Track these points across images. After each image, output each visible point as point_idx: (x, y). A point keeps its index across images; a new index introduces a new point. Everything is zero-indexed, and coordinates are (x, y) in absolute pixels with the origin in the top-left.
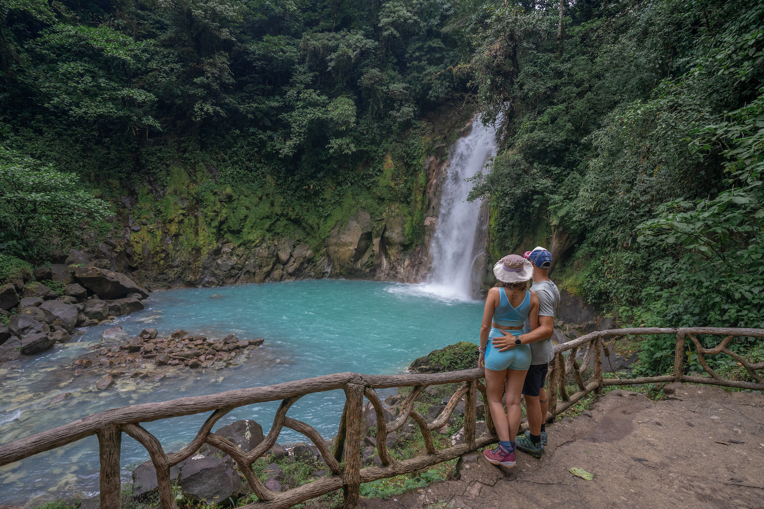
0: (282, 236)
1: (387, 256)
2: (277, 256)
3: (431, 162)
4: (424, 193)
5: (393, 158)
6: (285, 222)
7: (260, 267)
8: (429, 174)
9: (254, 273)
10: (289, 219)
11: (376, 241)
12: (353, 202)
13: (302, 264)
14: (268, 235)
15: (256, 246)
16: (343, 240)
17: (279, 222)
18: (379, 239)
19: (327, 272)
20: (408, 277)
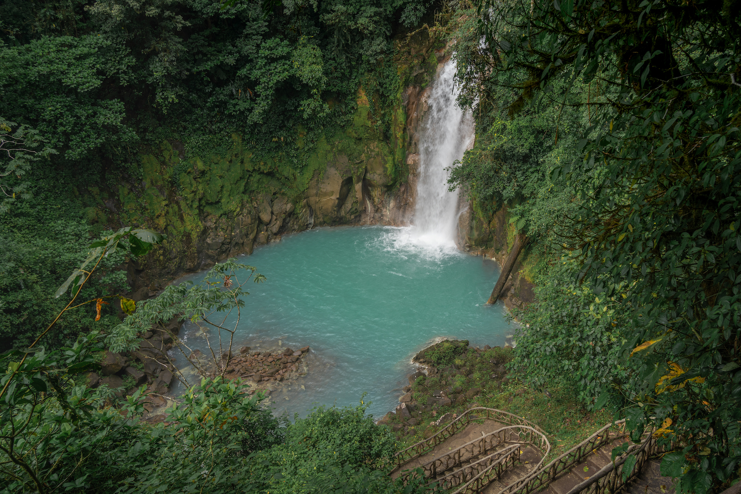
0: (257, 192)
1: (371, 198)
2: (259, 218)
3: (410, 96)
4: (404, 130)
5: (368, 94)
6: (258, 177)
7: (247, 235)
8: (409, 110)
9: (243, 244)
10: (262, 173)
11: (358, 187)
12: (329, 147)
13: (284, 220)
14: (246, 198)
15: (238, 215)
16: (324, 190)
17: (252, 179)
18: (360, 184)
19: (310, 224)
20: (394, 220)
